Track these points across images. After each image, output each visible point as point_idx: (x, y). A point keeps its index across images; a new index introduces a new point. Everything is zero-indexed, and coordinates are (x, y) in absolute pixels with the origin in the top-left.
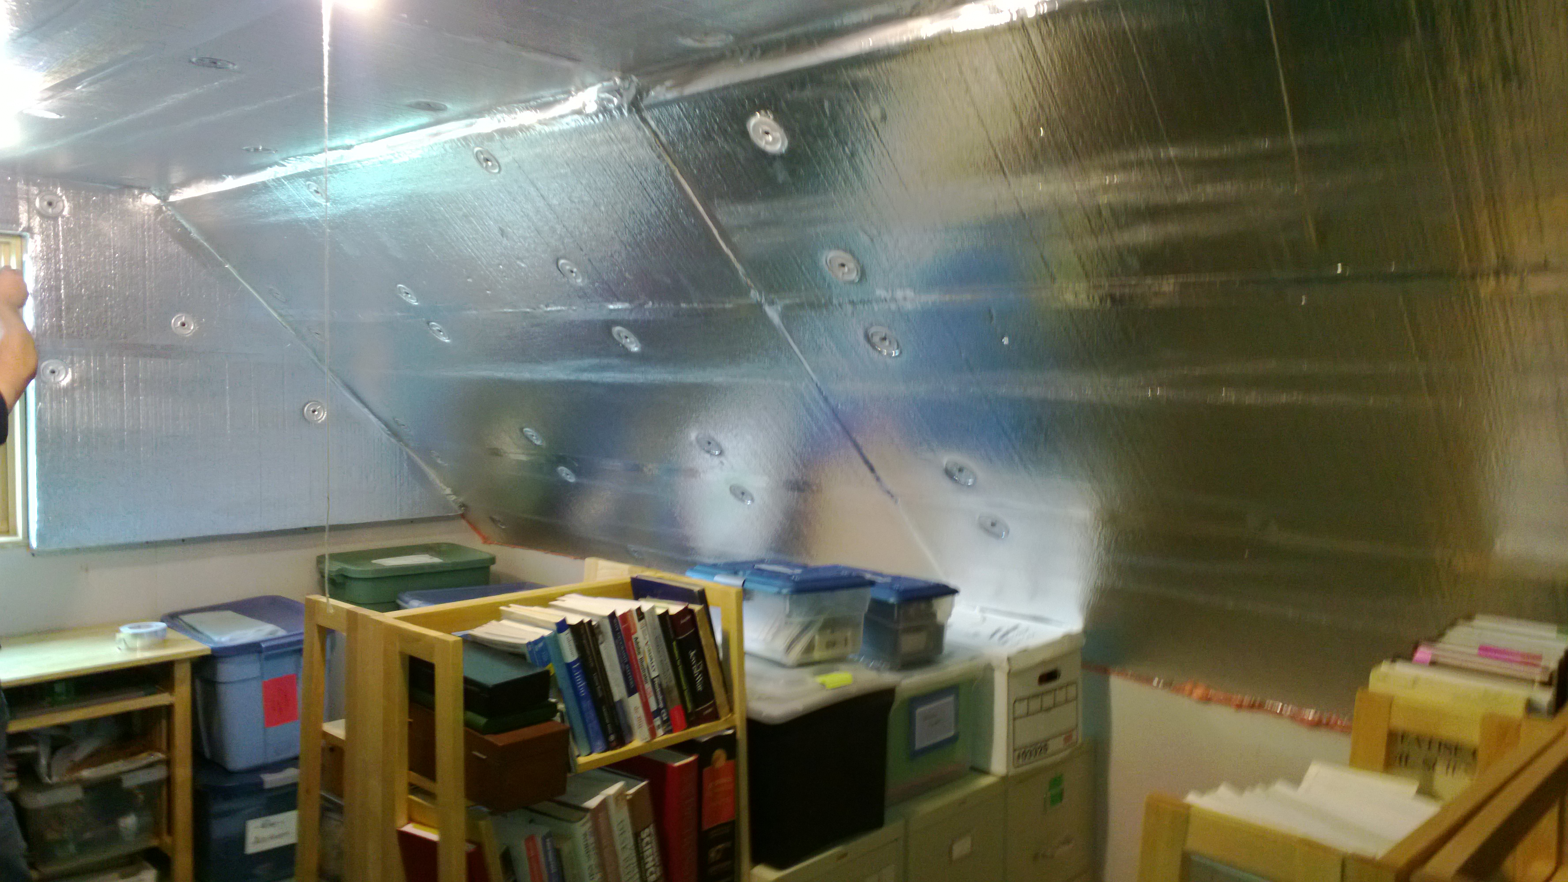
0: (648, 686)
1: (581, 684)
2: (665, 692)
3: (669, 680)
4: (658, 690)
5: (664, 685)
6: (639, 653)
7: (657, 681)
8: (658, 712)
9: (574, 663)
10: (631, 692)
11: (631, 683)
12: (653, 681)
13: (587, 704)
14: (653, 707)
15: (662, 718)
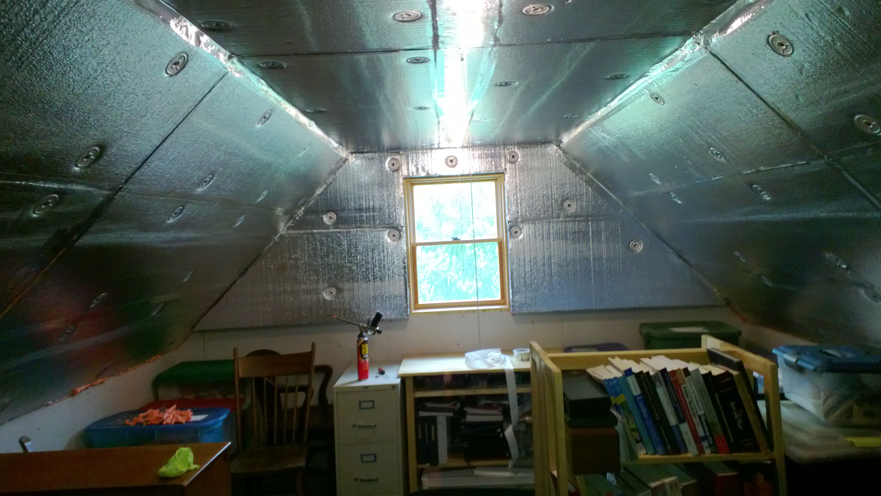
0: (696, 420)
1: (644, 411)
2: (710, 426)
3: (713, 417)
4: (704, 423)
5: (709, 421)
6: (688, 397)
7: (703, 418)
8: (705, 438)
9: (639, 396)
10: (681, 420)
11: (681, 415)
12: (700, 417)
13: (649, 423)
14: (701, 433)
15: (709, 442)
